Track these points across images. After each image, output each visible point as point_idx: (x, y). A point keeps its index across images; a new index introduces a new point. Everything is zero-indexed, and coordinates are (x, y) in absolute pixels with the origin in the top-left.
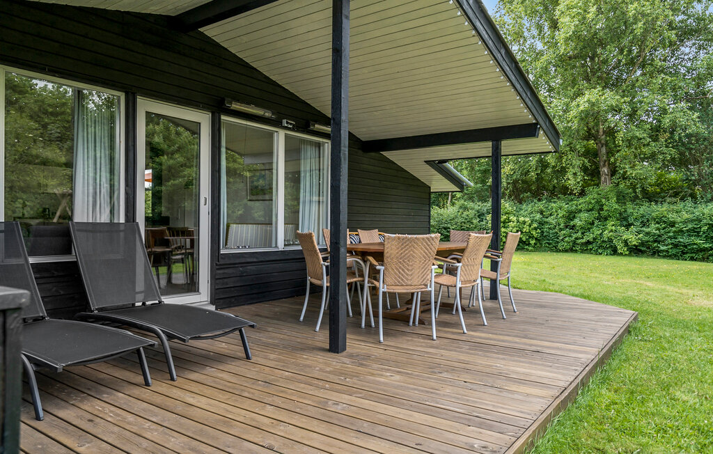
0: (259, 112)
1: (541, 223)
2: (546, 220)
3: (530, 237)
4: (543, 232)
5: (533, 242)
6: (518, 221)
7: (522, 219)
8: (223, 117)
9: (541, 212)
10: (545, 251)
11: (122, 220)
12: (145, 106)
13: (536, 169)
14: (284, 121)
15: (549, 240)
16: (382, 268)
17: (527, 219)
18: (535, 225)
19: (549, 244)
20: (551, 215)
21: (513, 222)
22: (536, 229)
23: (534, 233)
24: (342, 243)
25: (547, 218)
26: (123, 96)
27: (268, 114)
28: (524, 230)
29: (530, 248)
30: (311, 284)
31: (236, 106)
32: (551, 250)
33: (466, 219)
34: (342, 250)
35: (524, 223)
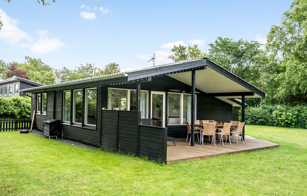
0: (177, 91)
1: (298, 116)
2: (300, 114)
3: (292, 122)
4: (298, 120)
5: (293, 124)
6: (286, 114)
7: (288, 114)
8: (168, 93)
9: (299, 111)
10: (299, 128)
11: (148, 118)
12: (153, 93)
13: (296, 92)
14: (183, 91)
15: (301, 123)
16: (203, 130)
17: (290, 114)
18: (294, 117)
19: (301, 125)
20: (303, 112)
21: (284, 115)
22: (295, 118)
23: (294, 120)
24: (193, 124)
25: (301, 113)
26: (148, 91)
27: (179, 91)
28: (289, 119)
29: (293, 127)
30: (189, 133)
31: (171, 90)
32: (302, 128)
33: (264, 113)
34: (194, 126)
35: (289, 115)
